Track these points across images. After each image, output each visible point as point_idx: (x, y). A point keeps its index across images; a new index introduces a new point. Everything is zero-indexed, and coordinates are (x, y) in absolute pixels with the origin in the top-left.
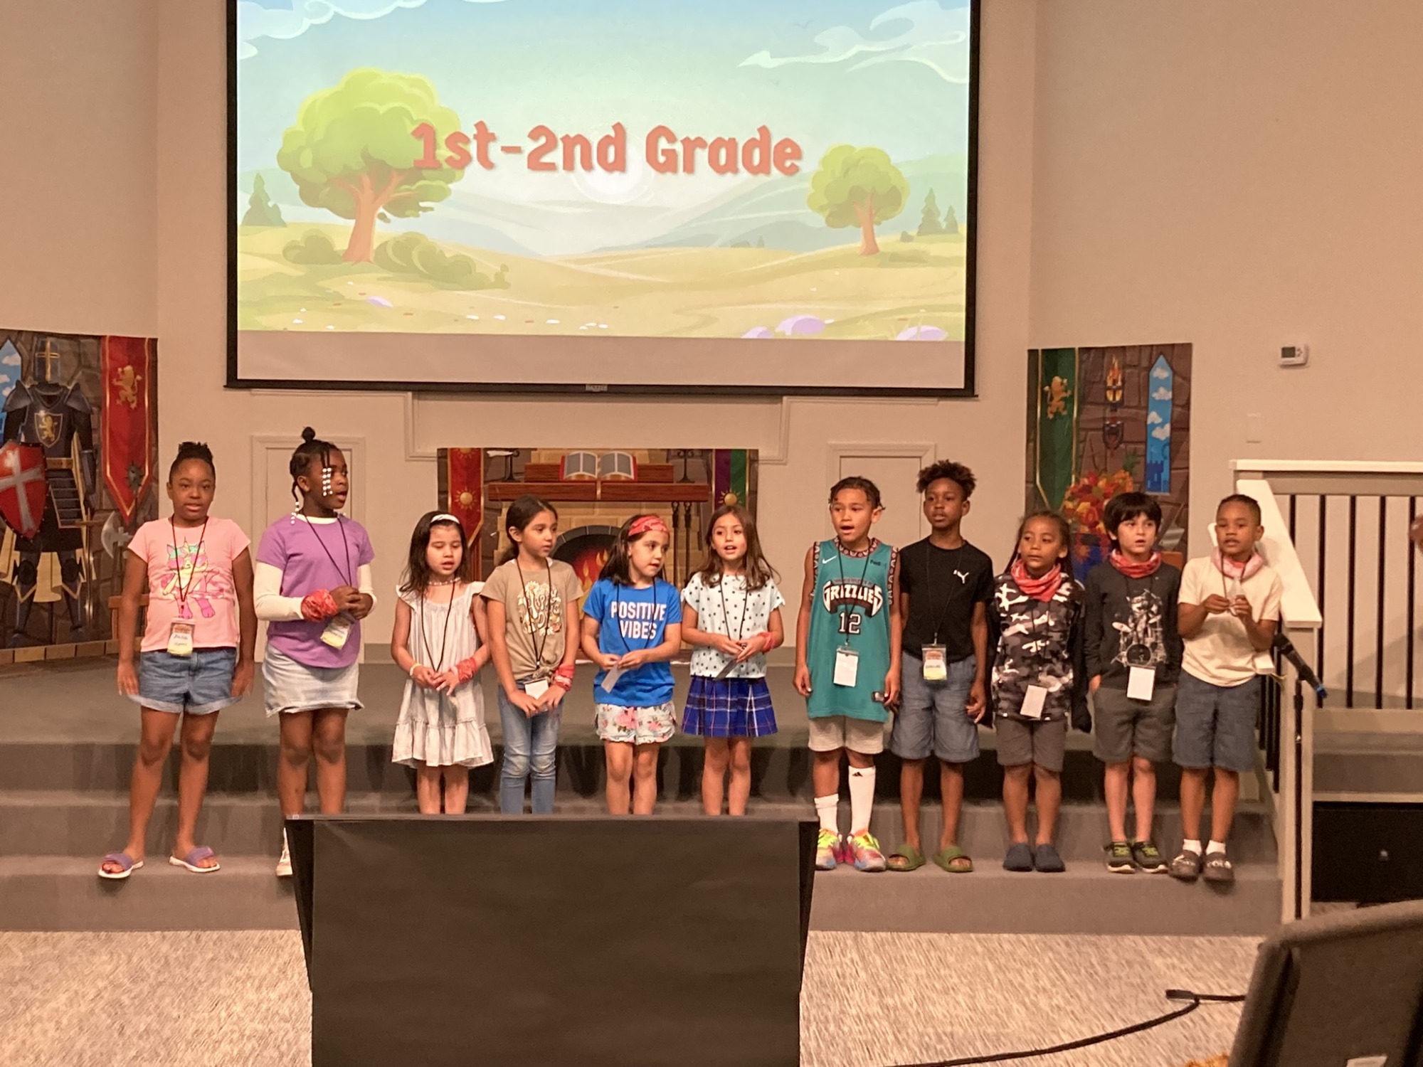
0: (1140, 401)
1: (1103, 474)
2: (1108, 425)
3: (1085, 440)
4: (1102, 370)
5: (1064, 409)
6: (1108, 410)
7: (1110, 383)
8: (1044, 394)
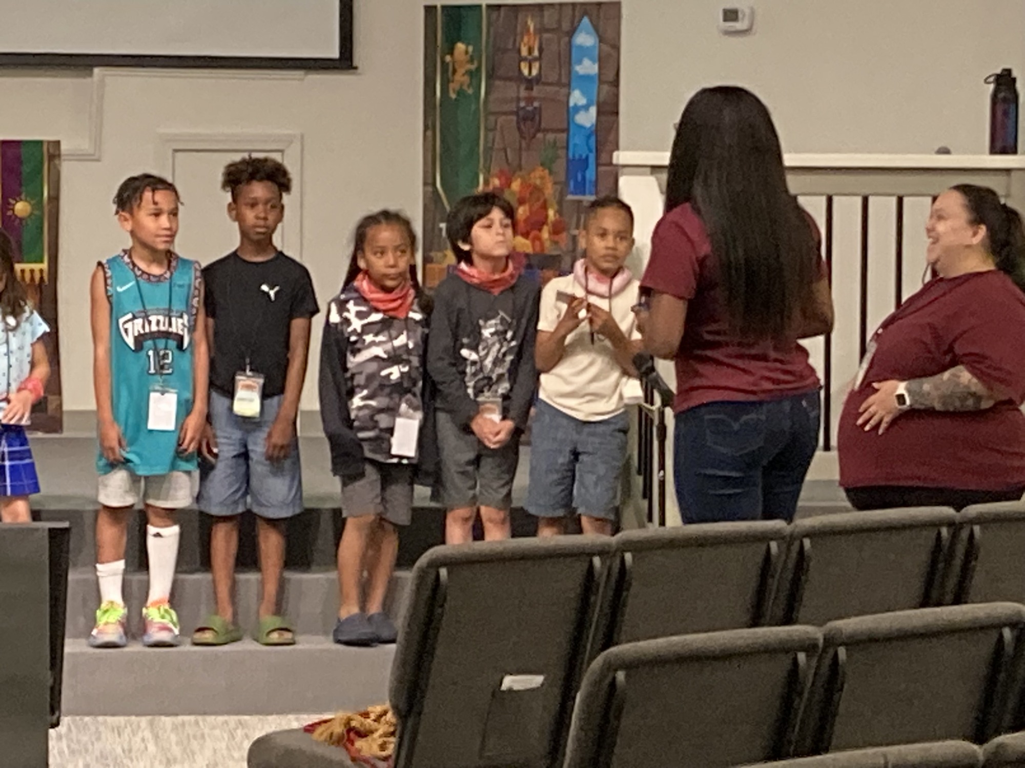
0: (560, 75)
1: (518, 173)
2: (523, 108)
3: (495, 129)
4: (516, 35)
5: (469, 87)
6: (522, 88)
7: (524, 52)
8: (444, 64)
